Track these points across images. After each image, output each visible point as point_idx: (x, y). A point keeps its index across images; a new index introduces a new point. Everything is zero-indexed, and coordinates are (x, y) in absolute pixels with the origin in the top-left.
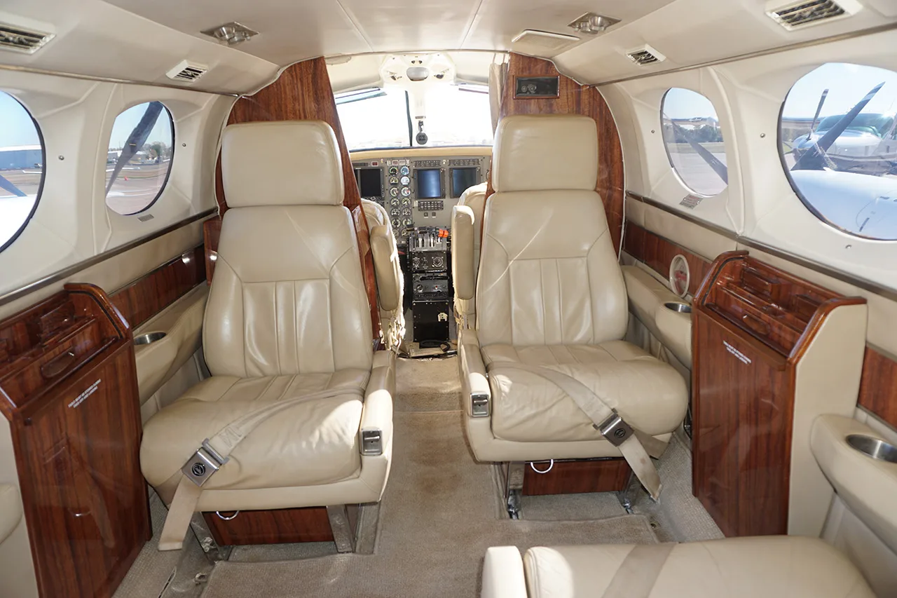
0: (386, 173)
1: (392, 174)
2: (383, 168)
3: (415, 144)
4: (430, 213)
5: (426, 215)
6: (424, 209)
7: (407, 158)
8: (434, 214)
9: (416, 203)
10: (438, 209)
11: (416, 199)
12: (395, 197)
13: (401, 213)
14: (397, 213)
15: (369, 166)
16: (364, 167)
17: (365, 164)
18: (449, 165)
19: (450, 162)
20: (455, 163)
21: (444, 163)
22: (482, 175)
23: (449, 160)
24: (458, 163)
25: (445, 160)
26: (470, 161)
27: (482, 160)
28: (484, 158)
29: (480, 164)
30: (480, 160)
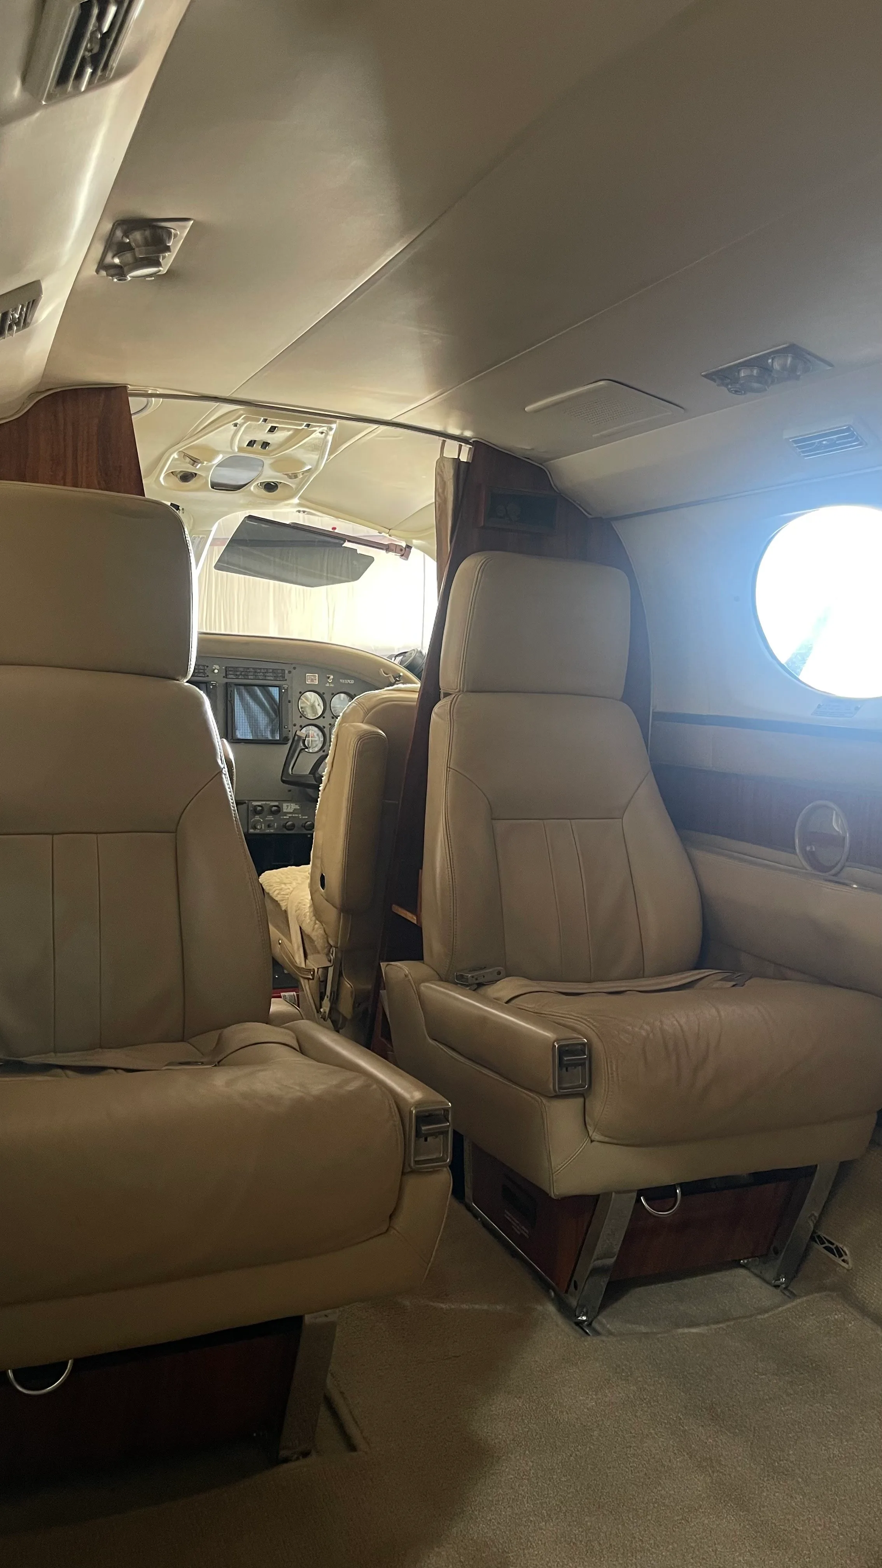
18: (226, 677)
19: (227, 672)
20: (238, 673)
21: (216, 671)
22: (289, 702)
23: (226, 667)
24: (243, 673)
25: (217, 667)
26: (267, 672)
27: (290, 672)
28: (295, 668)
29: (286, 680)
30: (287, 672)
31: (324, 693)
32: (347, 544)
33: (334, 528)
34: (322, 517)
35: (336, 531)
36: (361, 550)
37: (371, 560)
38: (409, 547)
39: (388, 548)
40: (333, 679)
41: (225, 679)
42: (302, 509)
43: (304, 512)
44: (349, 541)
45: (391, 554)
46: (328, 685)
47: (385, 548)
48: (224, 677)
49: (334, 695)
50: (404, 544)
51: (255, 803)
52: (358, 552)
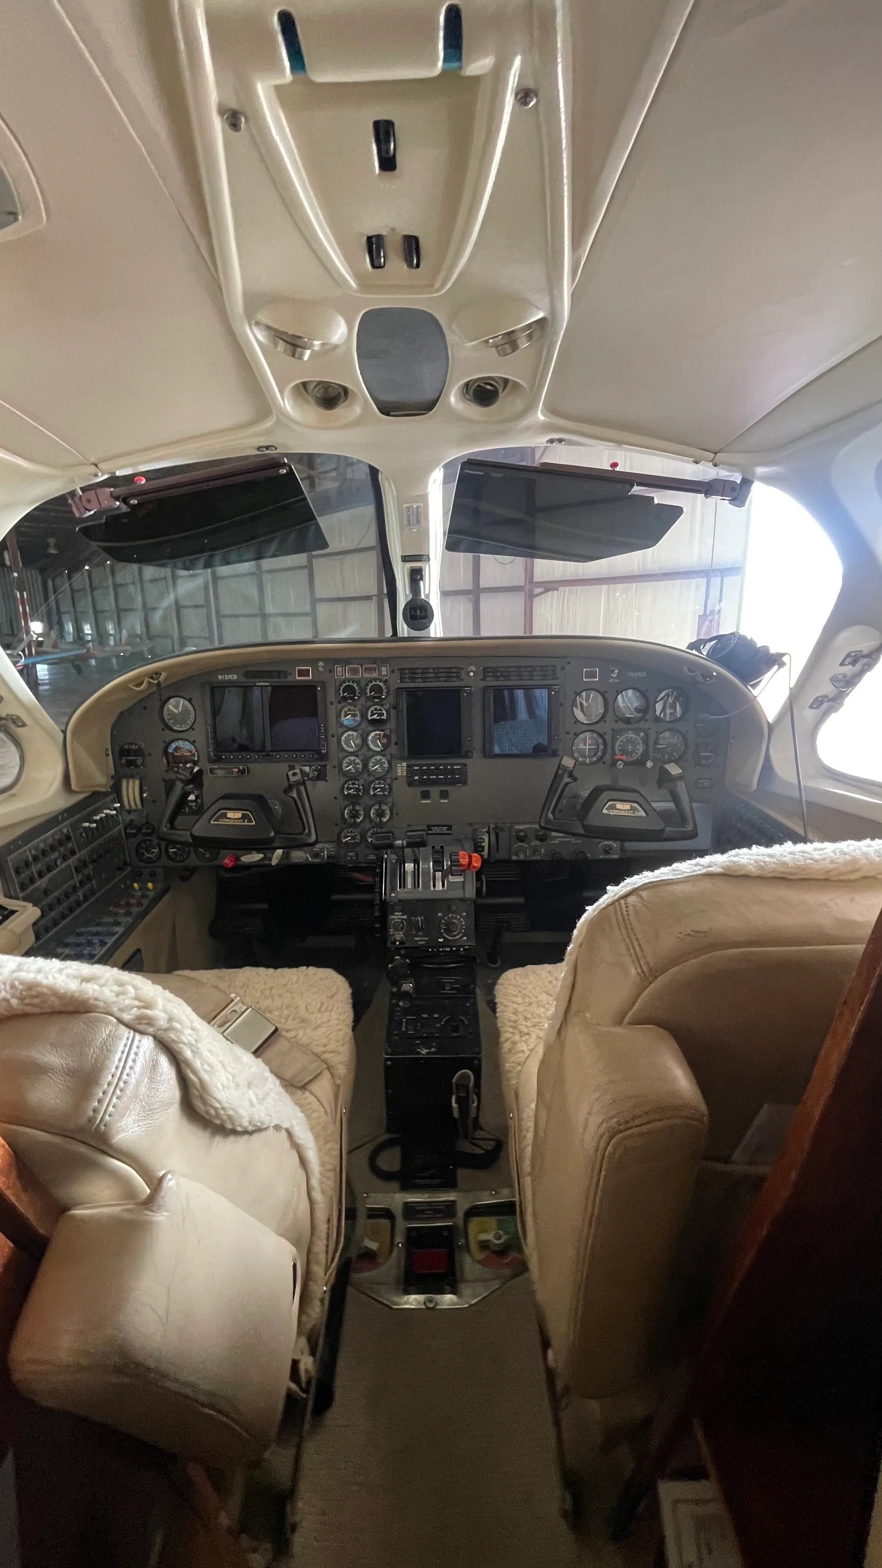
0: (331, 697)
1: (345, 699)
2: (323, 684)
3: (404, 629)
4: (435, 791)
5: (425, 795)
6: (422, 783)
7: (384, 661)
8: (444, 795)
9: (401, 769)
10: (453, 783)
11: (402, 759)
12: (352, 754)
13: (366, 790)
14: (358, 790)
15: (289, 679)
16: (276, 681)
17: (279, 674)
18: (483, 679)
19: (486, 672)
20: (499, 674)
21: (472, 674)
22: (561, 705)
23: (484, 668)
24: (504, 674)
25: (473, 668)
26: (535, 671)
27: (563, 668)
28: (569, 663)
29: (558, 678)
30: (559, 668)
31: (606, 692)
32: (636, 490)
33: (614, 465)
34: (592, 446)
35: (617, 469)
36: (661, 497)
37: (675, 512)
38: (747, 483)
39: (707, 488)
40: (618, 673)
41: (483, 682)
42: (556, 436)
43: (560, 441)
44: (639, 484)
45: (715, 499)
46: (611, 681)
47: (704, 490)
48: (482, 680)
49: (619, 692)
50: (737, 478)
51: (517, 827)
52: (656, 501)
